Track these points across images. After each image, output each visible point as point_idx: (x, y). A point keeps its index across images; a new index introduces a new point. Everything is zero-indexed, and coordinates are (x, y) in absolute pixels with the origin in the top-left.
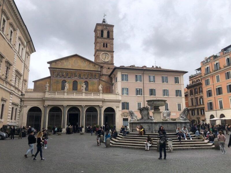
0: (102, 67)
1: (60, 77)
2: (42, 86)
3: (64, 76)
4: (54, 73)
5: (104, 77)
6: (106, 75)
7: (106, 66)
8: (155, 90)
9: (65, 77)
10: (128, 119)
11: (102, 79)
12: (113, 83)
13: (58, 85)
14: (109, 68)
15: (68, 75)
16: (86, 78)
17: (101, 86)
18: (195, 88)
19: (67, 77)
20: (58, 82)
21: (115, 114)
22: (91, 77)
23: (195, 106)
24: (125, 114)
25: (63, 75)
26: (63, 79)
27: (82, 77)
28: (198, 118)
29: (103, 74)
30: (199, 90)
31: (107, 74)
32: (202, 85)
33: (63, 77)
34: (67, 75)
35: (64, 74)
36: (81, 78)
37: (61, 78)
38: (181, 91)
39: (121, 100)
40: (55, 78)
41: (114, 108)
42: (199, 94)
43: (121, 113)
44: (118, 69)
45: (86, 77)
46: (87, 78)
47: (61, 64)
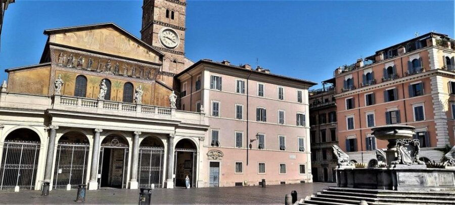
0: (161, 57)
1: (73, 67)
2: (28, 84)
3: (82, 65)
4: (59, 56)
5: (165, 77)
6: (169, 74)
7: (170, 56)
8: (265, 110)
9: (83, 69)
10: (219, 163)
11: (160, 81)
12: (183, 90)
13: (68, 85)
14: (175, 62)
15: (91, 64)
16: (128, 76)
17: (174, 95)
18: (321, 112)
19: (90, 69)
20: (68, 77)
21: (196, 153)
22: (140, 74)
23: (320, 144)
24: (214, 153)
25: (79, 65)
26: (79, 72)
27: (120, 73)
28: (325, 165)
29: (163, 71)
30: (329, 117)
31: (171, 72)
32: (336, 109)
33: (79, 68)
34: (89, 64)
35: (83, 61)
36: (120, 75)
37: (74, 70)
38: (304, 115)
39: (209, 126)
40: (60, 69)
41: (196, 140)
42: (327, 123)
43: (207, 150)
44: (205, 65)
45: (129, 74)
46: (130, 76)
47: (76, 38)
